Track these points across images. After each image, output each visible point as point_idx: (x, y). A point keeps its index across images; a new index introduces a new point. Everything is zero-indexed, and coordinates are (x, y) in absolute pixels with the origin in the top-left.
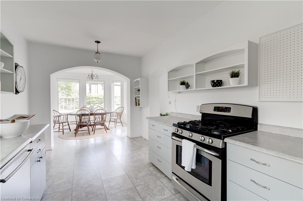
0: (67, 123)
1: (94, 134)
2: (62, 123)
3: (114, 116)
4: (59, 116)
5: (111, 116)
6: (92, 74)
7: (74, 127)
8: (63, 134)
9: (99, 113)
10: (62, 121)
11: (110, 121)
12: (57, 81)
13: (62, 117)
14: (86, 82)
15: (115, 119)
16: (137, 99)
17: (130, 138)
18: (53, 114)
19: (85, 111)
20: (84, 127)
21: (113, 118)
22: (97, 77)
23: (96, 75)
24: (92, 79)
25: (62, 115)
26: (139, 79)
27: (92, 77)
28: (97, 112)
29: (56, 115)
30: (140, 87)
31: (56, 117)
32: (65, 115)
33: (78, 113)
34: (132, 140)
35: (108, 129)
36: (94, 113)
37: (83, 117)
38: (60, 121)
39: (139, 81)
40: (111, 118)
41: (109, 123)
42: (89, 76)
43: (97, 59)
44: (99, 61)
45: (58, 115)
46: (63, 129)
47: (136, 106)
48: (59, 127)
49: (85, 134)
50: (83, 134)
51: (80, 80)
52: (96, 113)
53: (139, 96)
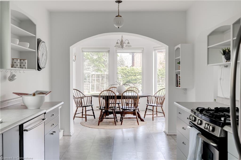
0: (90, 108)
1: (121, 125)
2: (85, 107)
3: (154, 102)
4: (82, 98)
5: (149, 102)
6: (122, 41)
7: (98, 114)
8: (86, 121)
9: (128, 96)
10: (86, 104)
11: (147, 109)
12: (83, 52)
13: (85, 99)
14: (118, 51)
15: (153, 106)
16: (178, 75)
17: (167, 135)
18: (73, 93)
19: (110, 92)
20: (110, 114)
21: (151, 104)
22: (128, 45)
23: (127, 42)
24: (122, 47)
25: (85, 97)
26: (179, 46)
27: (122, 43)
28: (126, 95)
29: (79, 96)
30: (180, 57)
31: (79, 98)
32: (89, 96)
33: (101, 95)
34: (170, 137)
35: (142, 120)
36: (121, 95)
37: (111, 101)
38: (83, 104)
39: (178, 49)
40: (149, 104)
41: (146, 112)
42: (117, 43)
43: (118, 24)
44: (120, 27)
45: (82, 96)
46: (86, 115)
47: (177, 86)
48: (83, 112)
49: (111, 124)
50: (108, 124)
51: (109, 49)
52: (124, 95)
53: (180, 72)
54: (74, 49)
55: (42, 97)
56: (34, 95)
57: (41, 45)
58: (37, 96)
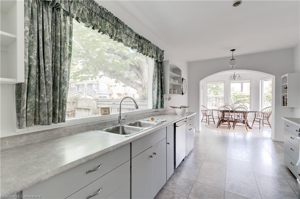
0: (211, 117)
1: (234, 129)
2: (209, 116)
3: (260, 116)
4: (206, 111)
5: (256, 116)
6: (234, 75)
7: (217, 121)
8: (209, 125)
9: (239, 111)
10: (209, 114)
11: (254, 120)
12: (207, 83)
13: (208, 111)
14: (231, 82)
15: (260, 119)
16: (285, 98)
17: (274, 141)
18: (201, 108)
19: (226, 108)
20: (226, 122)
21: (258, 118)
22: (239, 77)
23: (238, 76)
24: (235, 79)
25: (208, 110)
26: (286, 75)
27: (234, 76)
28: (237, 110)
29: (205, 110)
30: (287, 84)
31: (204, 111)
32: (211, 110)
33: (219, 109)
34: (277, 143)
35: (250, 128)
36: (234, 110)
37: (226, 113)
38: (207, 114)
39: (285, 77)
40: (256, 117)
41: (253, 122)
42: (231, 77)
43: (232, 64)
44: (234, 66)
45: (206, 110)
46: (209, 121)
47: (284, 106)
48: (207, 119)
49: (226, 128)
50: (224, 128)
51: (224, 81)
52: (236, 110)
53: (287, 95)
54: (202, 82)
55: (184, 109)
56: (181, 108)
57: (184, 81)
58: (182, 109)
